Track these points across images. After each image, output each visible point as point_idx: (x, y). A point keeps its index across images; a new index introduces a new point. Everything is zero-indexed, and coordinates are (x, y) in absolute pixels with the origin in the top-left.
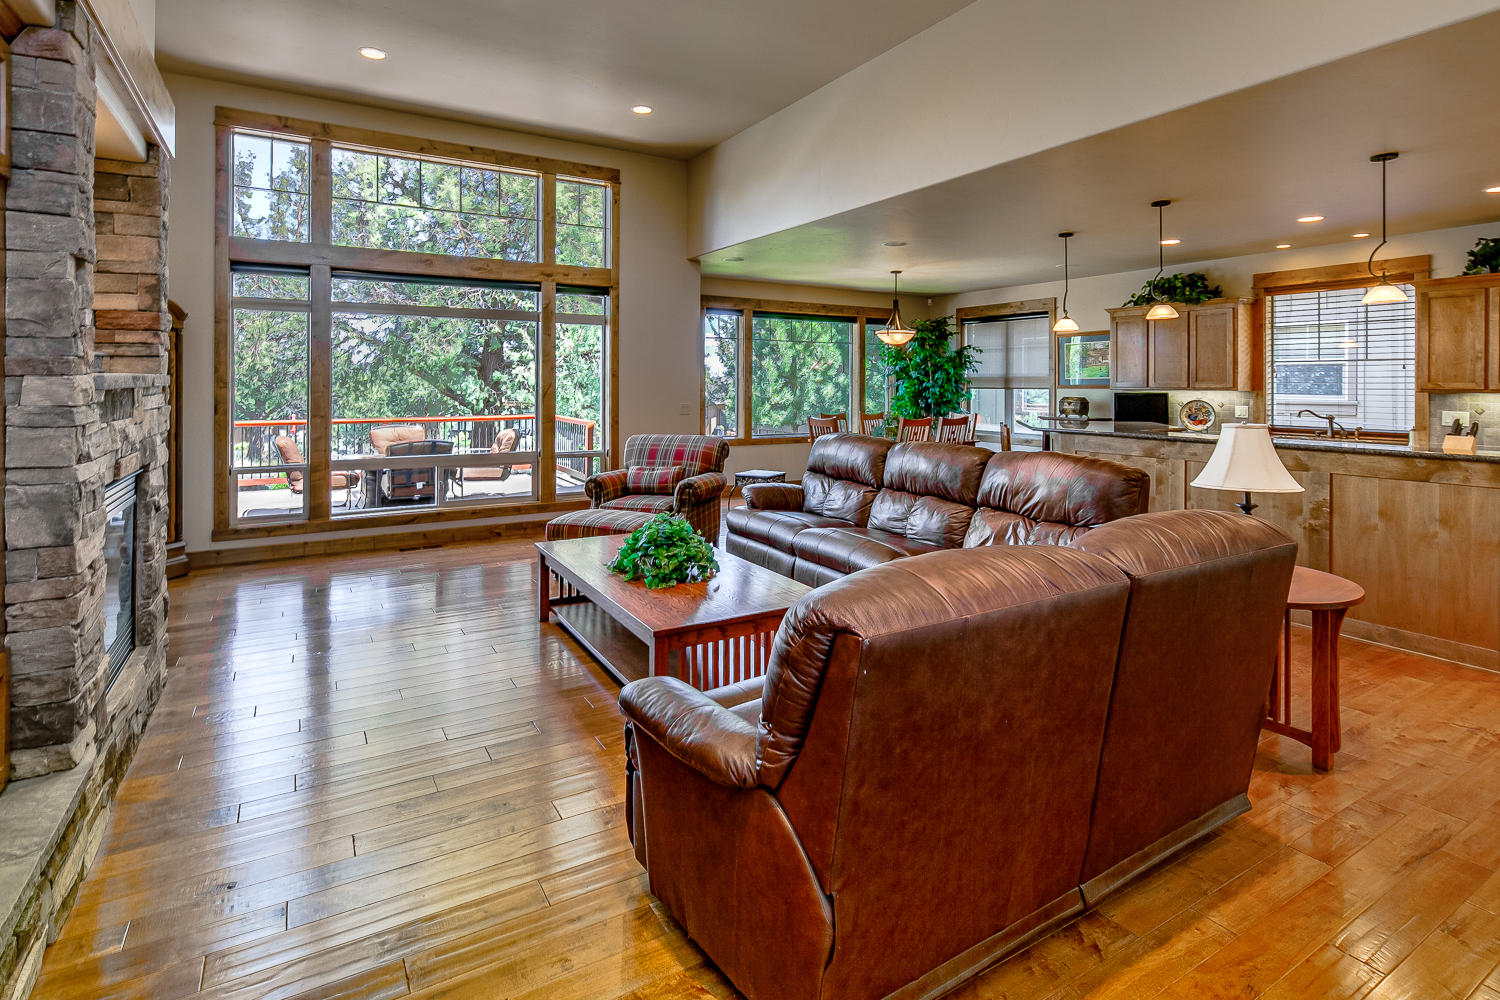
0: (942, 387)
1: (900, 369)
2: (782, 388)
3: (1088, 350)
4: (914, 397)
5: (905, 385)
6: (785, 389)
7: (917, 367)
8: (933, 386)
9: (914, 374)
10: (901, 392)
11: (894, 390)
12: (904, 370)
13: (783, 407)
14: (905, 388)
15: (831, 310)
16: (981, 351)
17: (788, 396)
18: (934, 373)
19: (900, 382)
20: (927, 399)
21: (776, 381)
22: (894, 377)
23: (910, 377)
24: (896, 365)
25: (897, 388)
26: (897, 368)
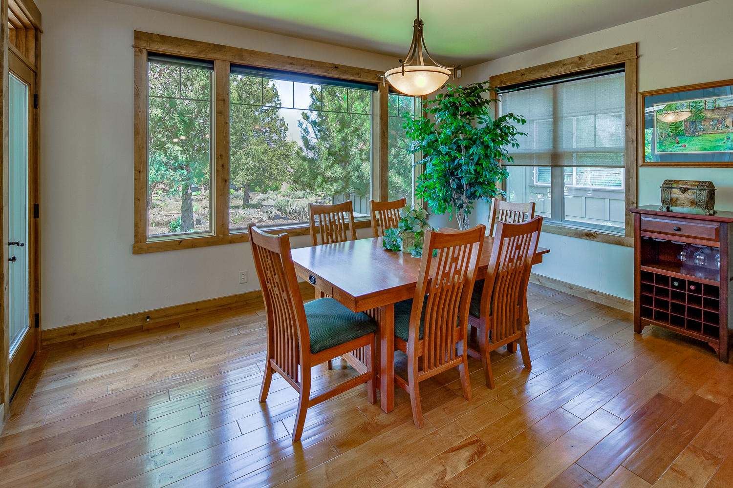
0: (477, 164)
1: (428, 143)
2: (333, 165)
3: (699, 111)
4: (445, 176)
5: (433, 162)
6: (335, 165)
7: (447, 141)
8: (467, 164)
9: (444, 149)
10: (428, 170)
11: (421, 167)
12: (432, 144)
13: (335, 180)
14: (434, 165)
15: (345, 72)
16: (524, 121)
17: (338, 171)
18: (467, 148)
19: (428, 158)
20: (459, 179)
21: (327, 159)
22: (421, 153)
23: (439, 153)
24: (423, 139)
25: (425, 166)
26: (424, 143)
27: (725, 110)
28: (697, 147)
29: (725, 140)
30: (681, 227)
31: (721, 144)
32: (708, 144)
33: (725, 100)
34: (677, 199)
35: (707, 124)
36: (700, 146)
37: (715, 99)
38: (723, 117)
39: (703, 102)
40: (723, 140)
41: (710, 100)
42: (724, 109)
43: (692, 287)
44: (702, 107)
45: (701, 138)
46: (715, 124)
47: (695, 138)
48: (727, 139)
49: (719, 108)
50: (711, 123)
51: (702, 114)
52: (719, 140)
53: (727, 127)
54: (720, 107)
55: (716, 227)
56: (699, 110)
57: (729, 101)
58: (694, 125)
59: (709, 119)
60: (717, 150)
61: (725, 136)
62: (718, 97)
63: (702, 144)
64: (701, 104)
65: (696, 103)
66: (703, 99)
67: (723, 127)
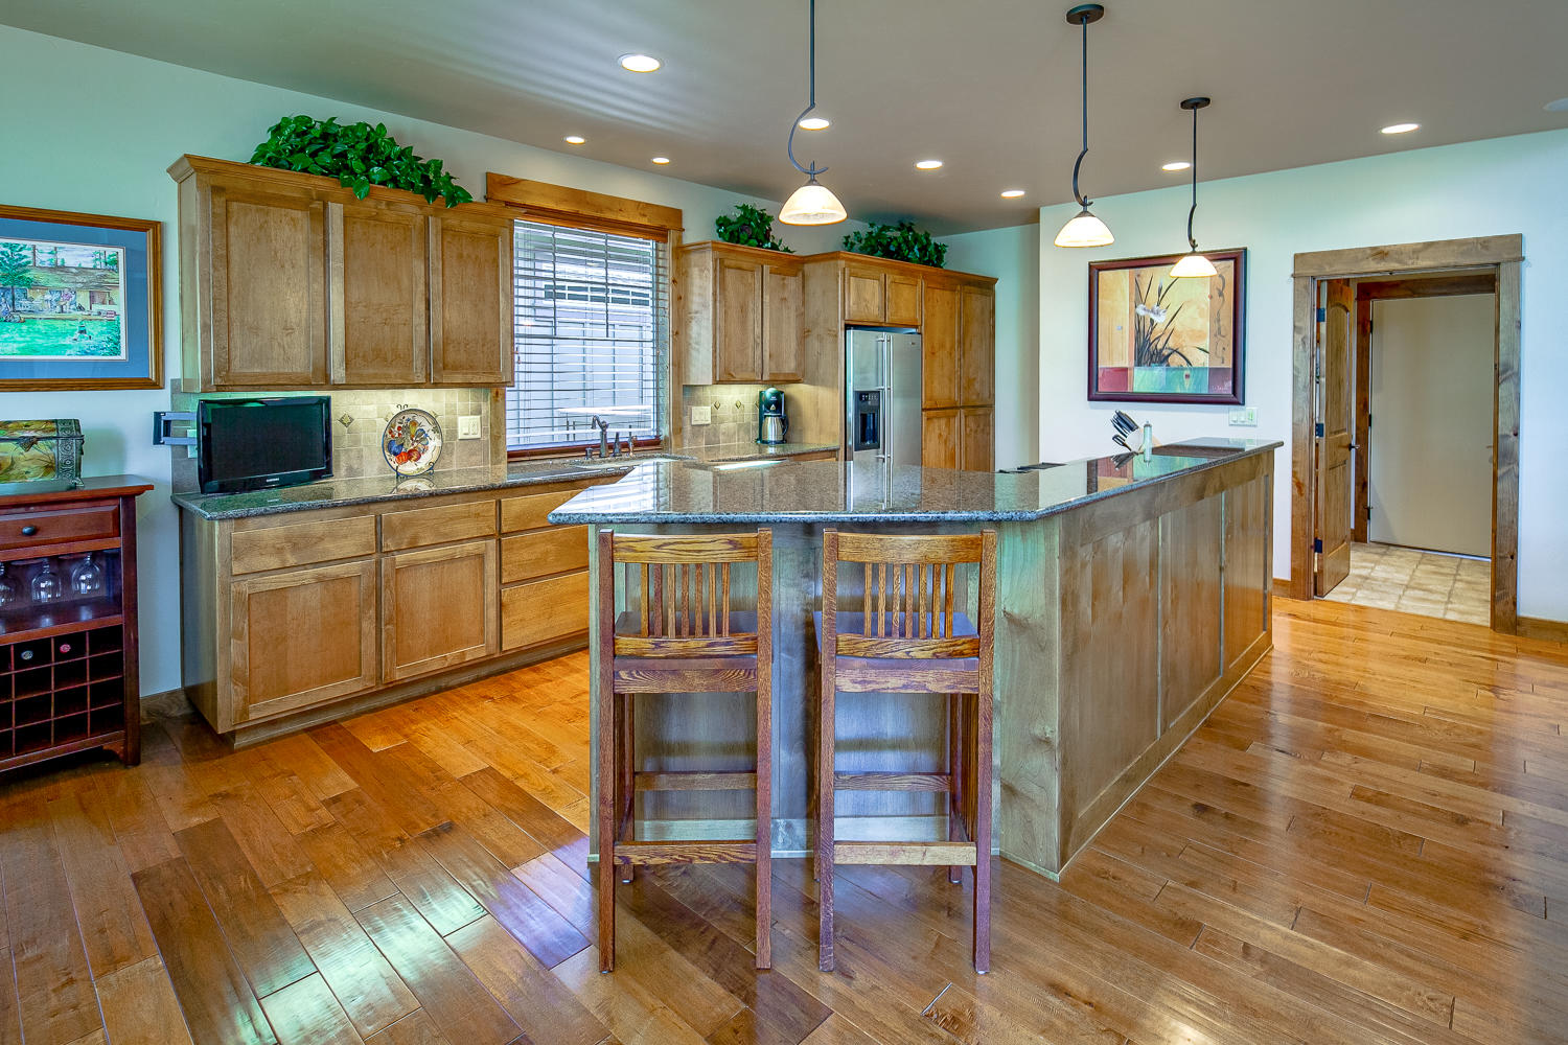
27: (76, 274)
28: (15, 345)
29: (77, 335)
30: (38, 525)
31: (68, 341)
32: (40, 341)
33: (74, 252)
34: (13, 463)
35: (39, 297)
36: (22, 345)
37: (56, 248)
38: (72, 286)
39: (29, 249)
40: (72, 335)
41: (45, 247)
42: (74, 270)
43: (65, 648)
44: (25, 260)
45: (24, 327)
46: (56, 301)
47: (11, 326)
48: (81, 332)
49: (63, 268)
50: (48, 297)
51: (27, 275)
52: (64, 335)
53: (80, 308)
54: (66, 265)
55: (112, 508)
56: (20, 265)
57: (83, 255)
58: (9, 297)
59: (44, 288)
60: (60, 354)
61: (76, 326)
62: (63, 245)
63: (28, 339)
64: (23, 253)
65: (12, 247)
66: (29, 243)
67: (73, 307)
